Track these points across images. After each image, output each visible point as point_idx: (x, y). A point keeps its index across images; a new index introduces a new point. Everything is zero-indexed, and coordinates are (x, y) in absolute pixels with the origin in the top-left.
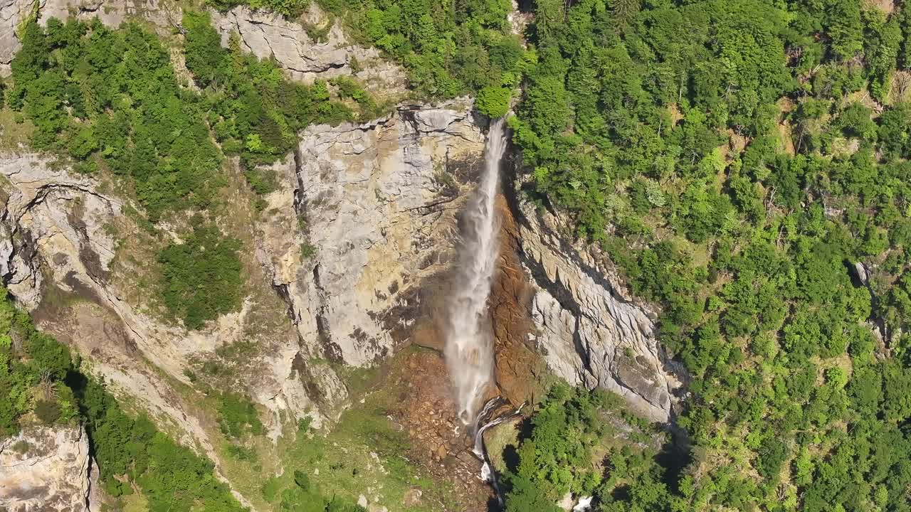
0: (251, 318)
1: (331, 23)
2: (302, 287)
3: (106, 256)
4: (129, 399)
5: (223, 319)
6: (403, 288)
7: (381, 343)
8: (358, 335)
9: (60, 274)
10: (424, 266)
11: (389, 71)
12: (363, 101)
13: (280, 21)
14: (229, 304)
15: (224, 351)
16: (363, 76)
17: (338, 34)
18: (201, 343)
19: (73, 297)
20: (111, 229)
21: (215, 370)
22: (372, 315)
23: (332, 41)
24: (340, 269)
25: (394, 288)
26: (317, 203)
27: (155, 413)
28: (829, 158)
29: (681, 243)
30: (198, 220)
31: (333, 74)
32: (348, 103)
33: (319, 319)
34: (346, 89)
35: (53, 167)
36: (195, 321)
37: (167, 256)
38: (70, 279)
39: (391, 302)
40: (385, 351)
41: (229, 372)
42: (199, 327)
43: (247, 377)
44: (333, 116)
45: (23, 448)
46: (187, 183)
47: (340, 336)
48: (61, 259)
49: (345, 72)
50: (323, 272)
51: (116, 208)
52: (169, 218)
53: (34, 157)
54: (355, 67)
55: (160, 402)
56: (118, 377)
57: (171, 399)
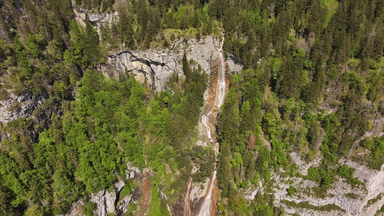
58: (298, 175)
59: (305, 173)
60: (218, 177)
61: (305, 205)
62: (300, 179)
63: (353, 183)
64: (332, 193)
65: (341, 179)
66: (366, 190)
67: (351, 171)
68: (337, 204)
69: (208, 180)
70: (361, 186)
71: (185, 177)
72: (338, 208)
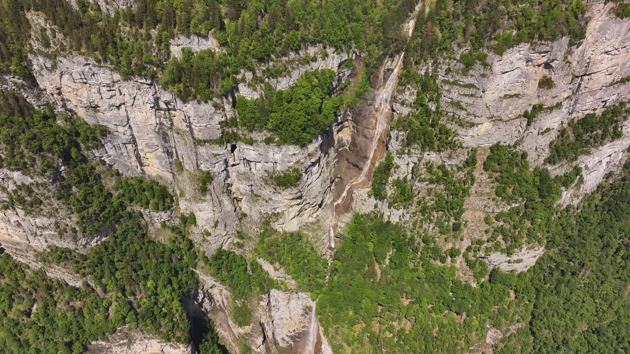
0: (252, 328)
1: (280, 268)
2: (268, 325)
3: (226, 304)
4: (223, 338)
5: (246, 327)
6: (297, 331)
7: (290, 343)
8: (283, 339)
9: (217, 304)
10: (303, 327)
11: (293, 282)
12: (286, 287)
13: (269, 264)
14: (248, 324)
15: (246, 334)
16: (287, 281)
17: (282, 270)
18: (241, 331)
19: (219, 310)
20: (227, 298)
21: (243, 338)
22: (287, 336)
23: (280, 272)
24: (279, 323)
25: (294, 331)
26: (274, 306)
27: (228, 343)
28: (384, 336)
29: (345, 345)
30: (244, 303)
31: (280, 279)
32: (282, 286)
33: (273, 334)
34: (282, 283)
35: (215, 281)
36: (241, 325)
37: (236, 308)
38: (219, 306)
39: (293, 334)
40: (291, 345)
41: (247, 339)
42: (241, 327)
43: (250, 342)
44: (278, 288)
45: (171, 346)
46: (243, 294)
47: (278, 338)
48: (218, 301)
49: (283, 279)
50: (274, 322)
51: (229, 294)
52: (238, 300)
53: (212, 278)
54: (285, 278)
55: (230, 341)
56: (223, 333)
57: (234, 341)
58: (455, 59)
59: (458, 57)
60: (405, 57)
61: (455, 83)
62: (456, 62)
63: (485, 65)
64: (473, 74)
65: (479, 62)
66: (492, 71)
67: (486, 56)
68: (475, 84)
69: (398, 56)
70: (489, 67)
71: (385, 55)
72: (476, 87)
